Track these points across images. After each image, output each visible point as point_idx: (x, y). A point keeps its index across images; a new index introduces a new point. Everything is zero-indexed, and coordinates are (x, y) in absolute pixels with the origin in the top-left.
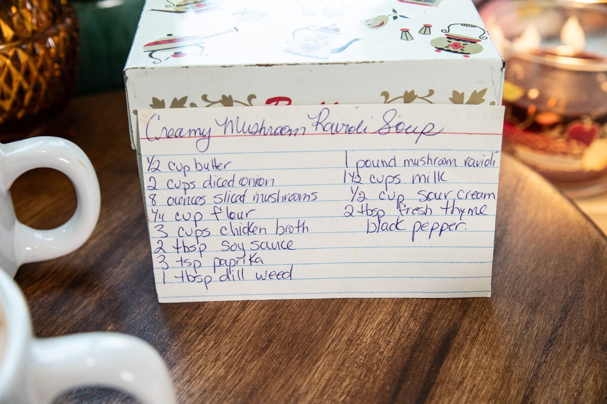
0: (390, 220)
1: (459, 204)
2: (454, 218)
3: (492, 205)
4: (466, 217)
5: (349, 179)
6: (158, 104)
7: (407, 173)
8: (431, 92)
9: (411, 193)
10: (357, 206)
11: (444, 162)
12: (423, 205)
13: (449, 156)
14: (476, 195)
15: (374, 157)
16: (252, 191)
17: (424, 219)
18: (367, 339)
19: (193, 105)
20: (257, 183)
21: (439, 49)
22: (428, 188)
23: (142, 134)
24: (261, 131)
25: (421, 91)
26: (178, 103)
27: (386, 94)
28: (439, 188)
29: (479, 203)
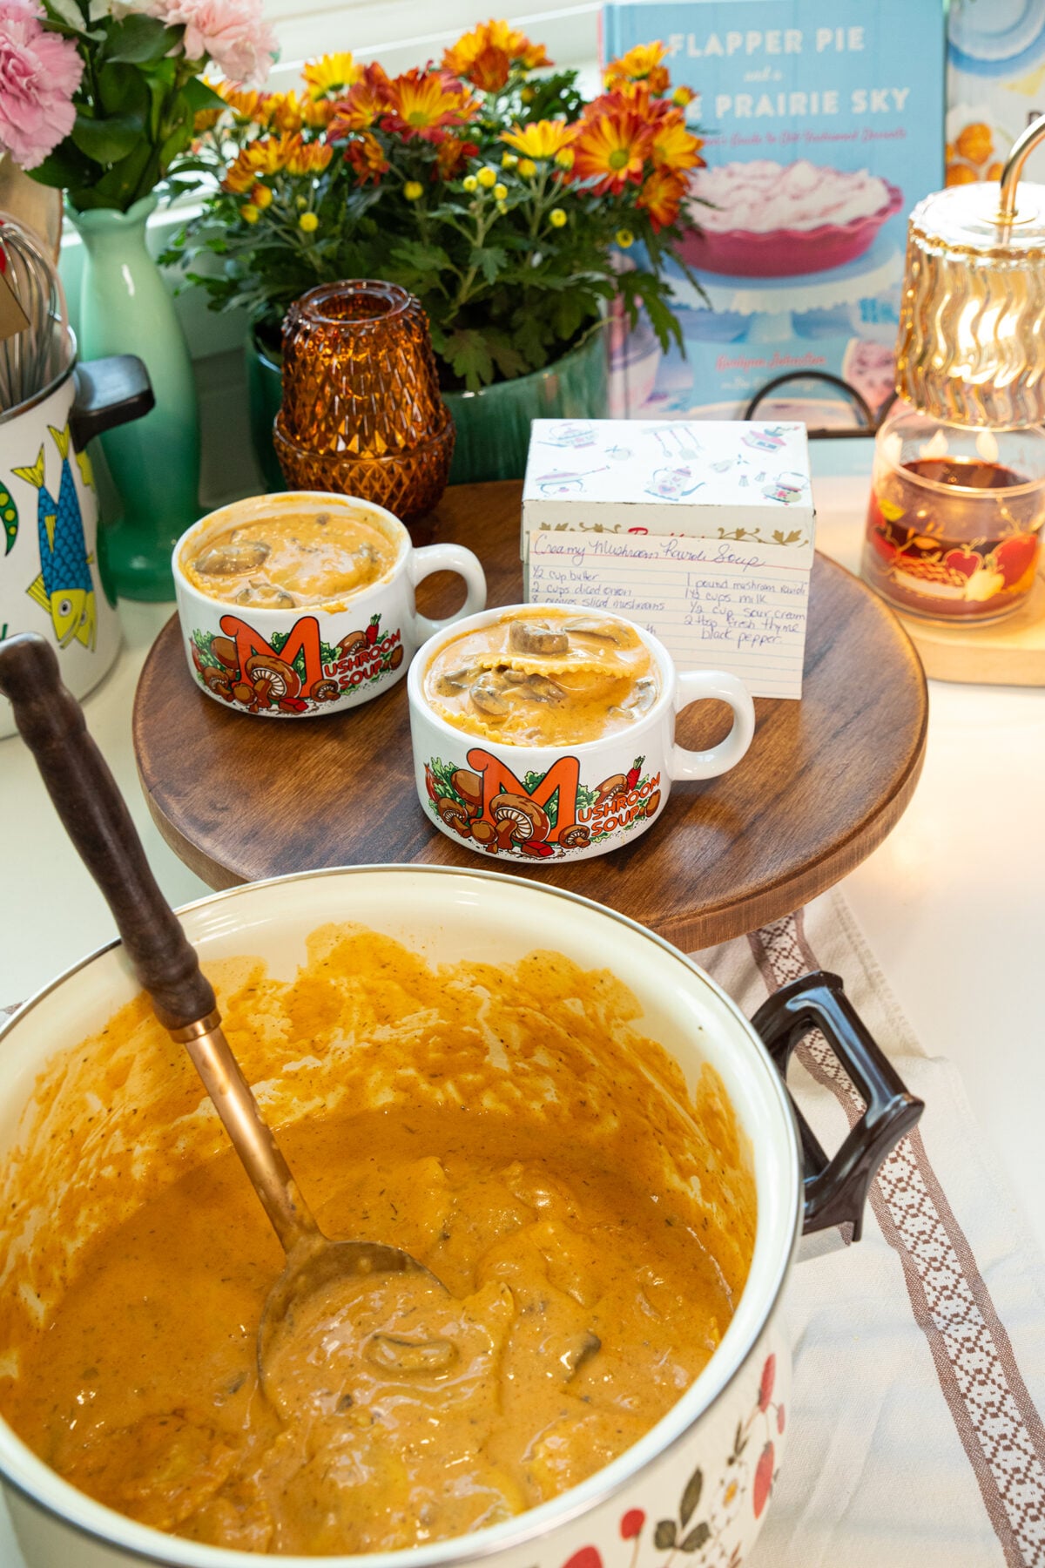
0: (720, 630)
1: (776, 622)
2: (772, 633)
3: (802, 626)
4: (782, 633)
5: (690, 595)
6: (545, 527)
7: (736, 594)
8: (758, 531)
9: (738, 610)
10: (695, 616)
11: (765, 588)
12: (748, 620)
13: (769, 583)
14: (789, 616)
15: (710, 579)
16: (613, 599)
17: (748, 632)
18: (695, 721)
19: (572, 530)
20: (617, 592)
21: (767, 496)
22: (752, 607)
23: (532, 549)
24: (624, 553)
25: (749, 529)
26: (561, 528)
27: (722, 530)
28: (761, 608)
29: (792, 622)
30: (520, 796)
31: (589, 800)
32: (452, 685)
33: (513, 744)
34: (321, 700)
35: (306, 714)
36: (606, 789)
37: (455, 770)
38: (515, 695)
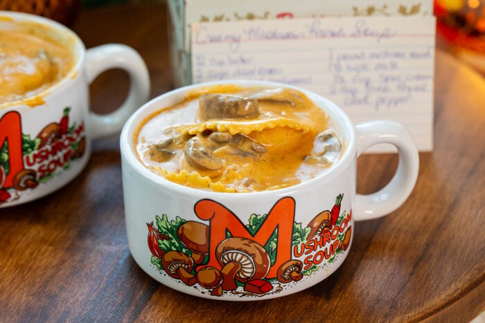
1: (409, 84)
3: (430, 84)
4: (413, 93)
5: (333, 67)
8: (385, 7)
12: (383, 85)
13: (400, 51)
14: (419, 77)
15: (349, 53)
17: (384, 95)
19: (228, 20)
23: (194, 39)
24: (273, 36)
25: (378, 6)
26: (218, 19)
27: (355, 9)
29: (420, 83)
30: (244, 239)
31: (302, 237)
32: (163, 152)
33: (236, 192)
34: (22, 189)
35: (9, 203)
36: (316, 225)
37: (183, 223)
38: (224, 153)
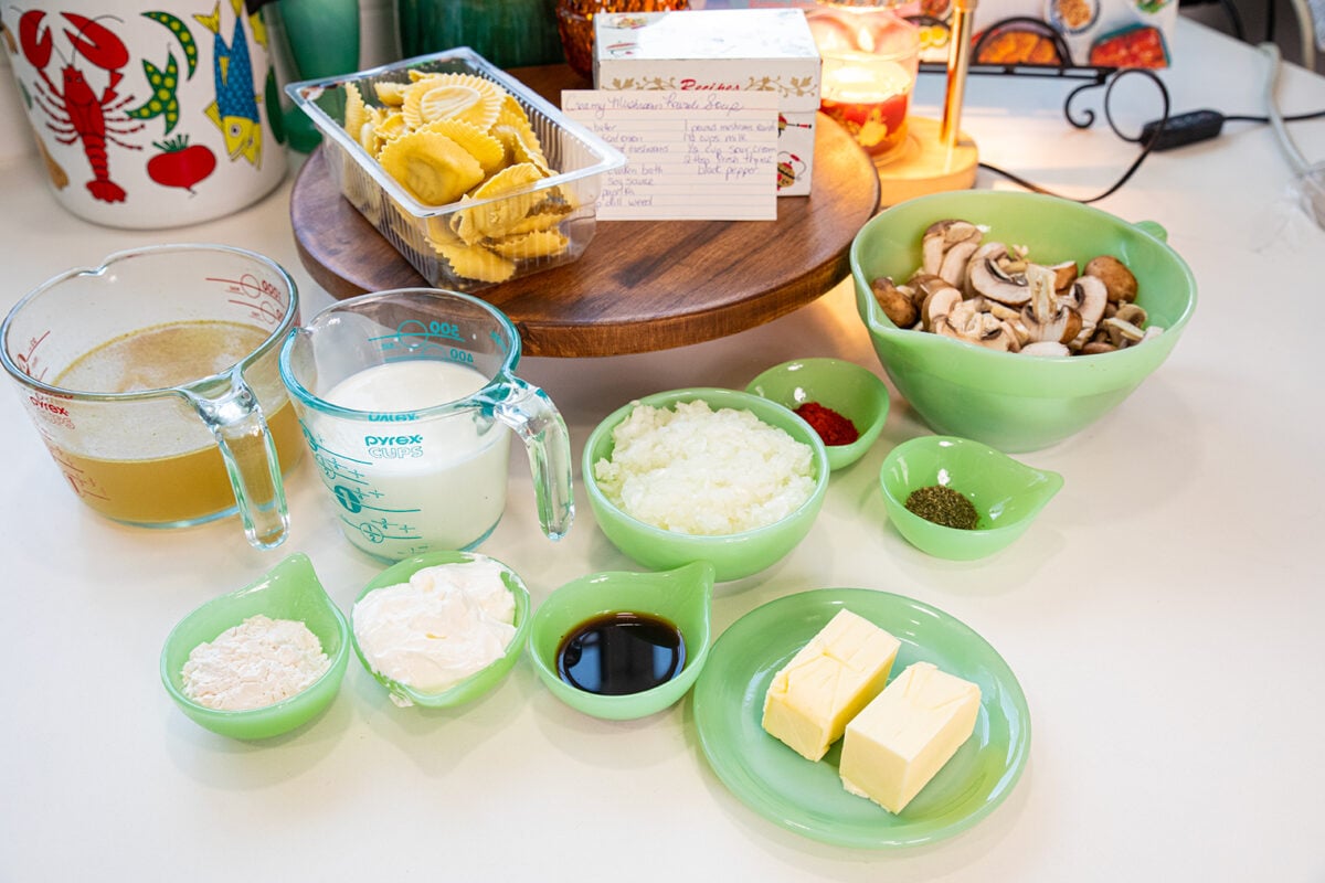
0: (712, 166)
1: (755, 156)
2: (751, 165)
4: (759, 165)
5: (687, 138)
7: (723, 135)
9: (725, 147)
10: (693, 156)
11: (745, 128)
12: (732, 156)
13: (747, 124)
14: (765, 150)
15: (703, 124)
16: (628, 145)
17: (733, 165)
20: (632, 140)
22: (735, 145)
24: (634, 106)
28: (742, 145)
29: (766, 155)
